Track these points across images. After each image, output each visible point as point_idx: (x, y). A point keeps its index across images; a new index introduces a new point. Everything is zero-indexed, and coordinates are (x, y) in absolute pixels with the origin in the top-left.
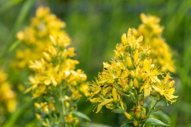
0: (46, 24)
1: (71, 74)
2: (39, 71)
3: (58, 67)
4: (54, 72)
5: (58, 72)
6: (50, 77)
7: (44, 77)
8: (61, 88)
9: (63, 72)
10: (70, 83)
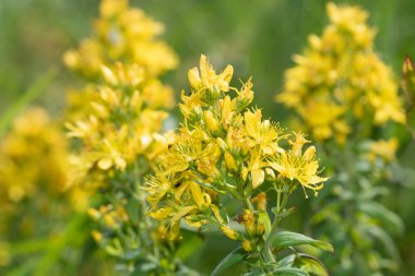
0: (123, 29)
1: (154, 141)
2: (86, 142)
3: (124, 128)
4: (117, 140)
5: (126, 140)
6: (109, 152)
7: (98, 155)
8: (137, 171)
9: (136, 139)
10: (153, 160)
